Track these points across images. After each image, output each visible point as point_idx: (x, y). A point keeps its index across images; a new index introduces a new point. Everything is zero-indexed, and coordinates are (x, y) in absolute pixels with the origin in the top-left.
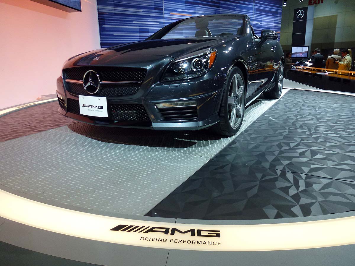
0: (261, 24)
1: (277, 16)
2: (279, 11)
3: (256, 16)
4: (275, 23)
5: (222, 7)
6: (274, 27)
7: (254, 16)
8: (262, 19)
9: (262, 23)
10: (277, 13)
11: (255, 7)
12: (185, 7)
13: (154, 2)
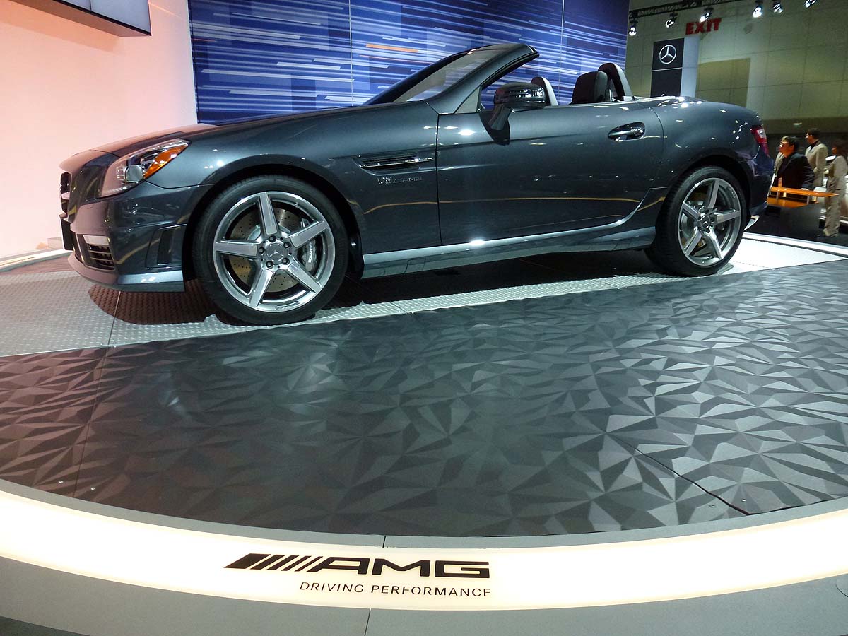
1: (616, 58)
2: (620, 46)
3: (567, 57)
5: (488, 34)
7: (563, 57)
8: (580, 64)
10: (615, 50)
11: (565, 36)
12: (402, 31)
13: (327, 17)
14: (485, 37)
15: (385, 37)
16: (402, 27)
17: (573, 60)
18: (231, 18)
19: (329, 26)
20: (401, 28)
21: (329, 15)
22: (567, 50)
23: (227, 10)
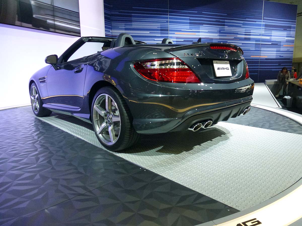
0: (271, 38)
1: (290, 30)
4: (287, 37)
6: (286, 40)
8: (271, 34)
10: (290, 27)
11: (264, 23)
13: (160, 25)
14: (225, 27)
15: (182, 30)
18: (125, 28)
19: (160, 28)
20: (189, 26)
22: (265, 29)
23: (124, 25)
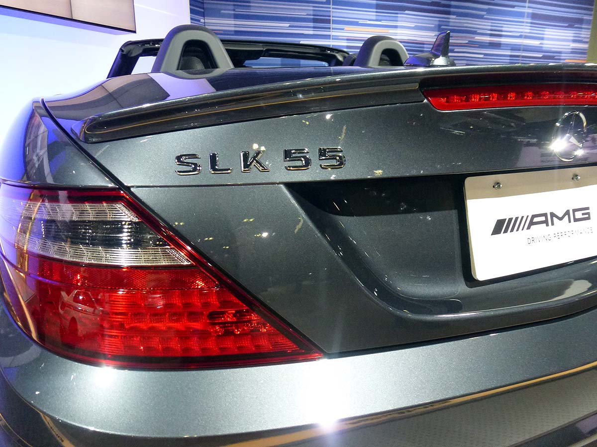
0: (542, 44)
1: (581, 28)
2: (586, 17)
3: (531, 29)
4: (574, 41)
5: (454, 14)
6: (572, 49)
7: (526, 29)
8: (543, 34)
9: (544, 42)
10: (580, 21)
11: (530, 11)
12: (376, 15)
13: (312, 8)
14: (451, 17)
16: (376, 12)
17: (536, 31)
18: (234, 14)
19: (313, 15)
21: (314, 7)
22: (532, 23)
23: (232, 7)
